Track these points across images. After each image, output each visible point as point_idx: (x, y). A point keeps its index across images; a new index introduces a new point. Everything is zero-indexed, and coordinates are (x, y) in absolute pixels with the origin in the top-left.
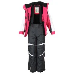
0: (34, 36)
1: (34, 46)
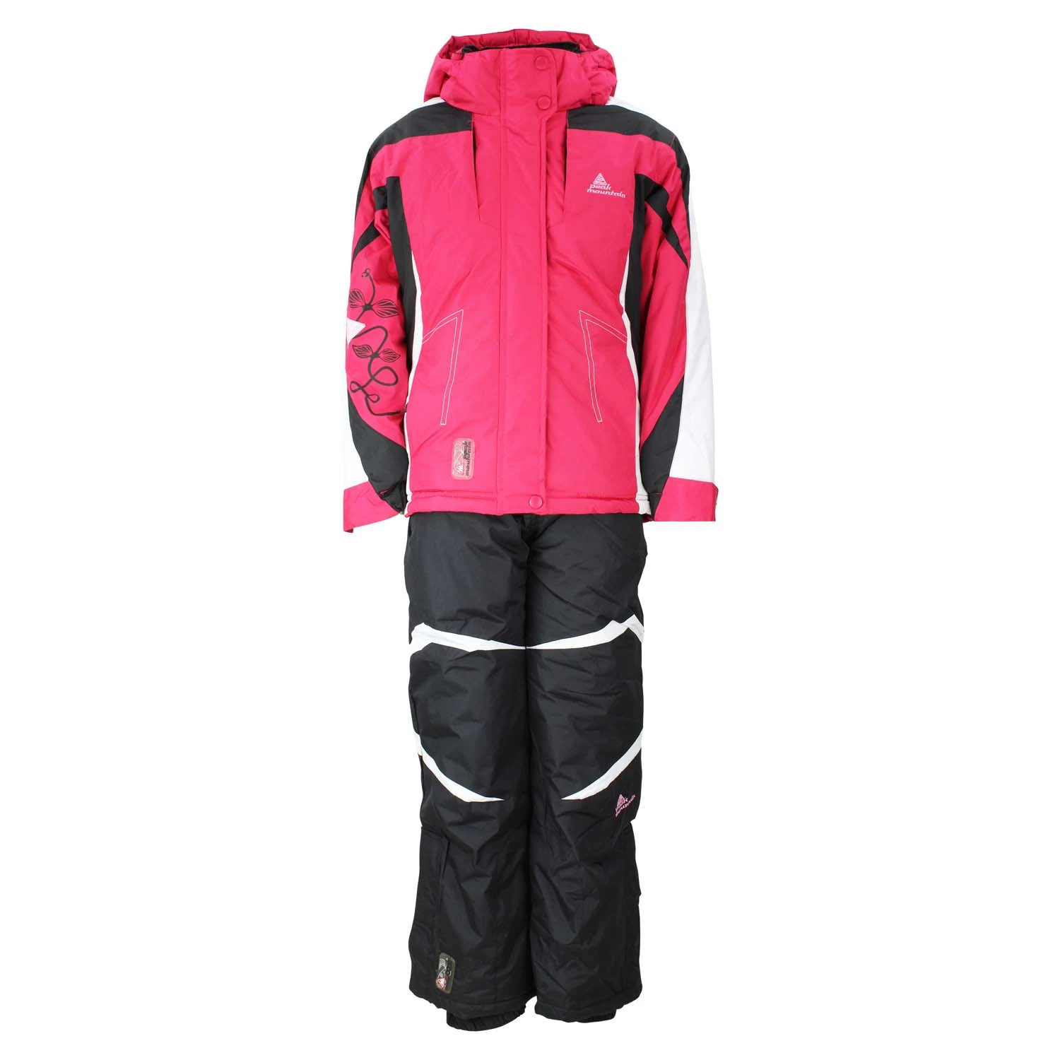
1: (493, 666)
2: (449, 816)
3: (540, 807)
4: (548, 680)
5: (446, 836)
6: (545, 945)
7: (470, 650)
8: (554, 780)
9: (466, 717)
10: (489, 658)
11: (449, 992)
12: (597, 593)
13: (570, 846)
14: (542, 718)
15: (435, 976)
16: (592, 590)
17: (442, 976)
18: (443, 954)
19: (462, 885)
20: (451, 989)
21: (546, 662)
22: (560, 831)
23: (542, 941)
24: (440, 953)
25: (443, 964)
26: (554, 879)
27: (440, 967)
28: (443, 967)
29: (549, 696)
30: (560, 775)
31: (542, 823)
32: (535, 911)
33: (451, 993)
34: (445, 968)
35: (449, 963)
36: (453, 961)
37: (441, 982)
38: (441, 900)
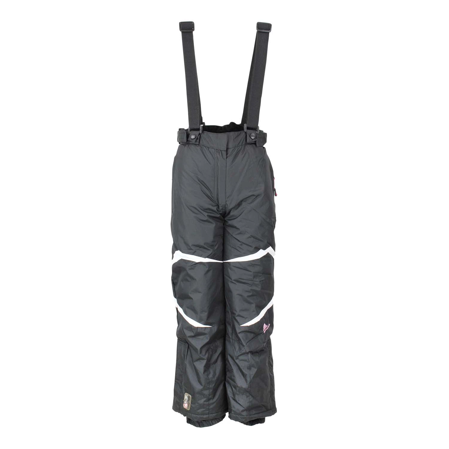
0: (207, 204)
1: (207, 269)
2: (188, 333)
3: (229, 329)
4: (233, 275)
5: (187, 343)
6: (234, 389)
7: (197, 261)
8: (237, 318)
9: (196, 291)
10: (205, 265)
11: (189, 409)
12: (254, 237)
13: (243, 346)
14: (230, 291)
15: (183, 402)
16: (252, 236)
17: (186, 403)
18: (186, 394)
19: (194, 363)
20: (190, 408)
21: (232, 267)
22: (239, 340)
23: (232, 387)
24: (185, 393)
25: (186, 397)
26: (237, 361)
27: (185, 399)
28: (186, 399)
29: (234, 282)
30: (239, 316)
31: (231, 337)
32: (228, 374)
33: (190, 410)
34: (187, 399)
35: (189, 397)
36: (191, 396)
37: (186, 406)
38: (186, 370)
